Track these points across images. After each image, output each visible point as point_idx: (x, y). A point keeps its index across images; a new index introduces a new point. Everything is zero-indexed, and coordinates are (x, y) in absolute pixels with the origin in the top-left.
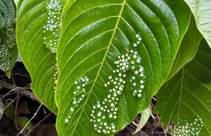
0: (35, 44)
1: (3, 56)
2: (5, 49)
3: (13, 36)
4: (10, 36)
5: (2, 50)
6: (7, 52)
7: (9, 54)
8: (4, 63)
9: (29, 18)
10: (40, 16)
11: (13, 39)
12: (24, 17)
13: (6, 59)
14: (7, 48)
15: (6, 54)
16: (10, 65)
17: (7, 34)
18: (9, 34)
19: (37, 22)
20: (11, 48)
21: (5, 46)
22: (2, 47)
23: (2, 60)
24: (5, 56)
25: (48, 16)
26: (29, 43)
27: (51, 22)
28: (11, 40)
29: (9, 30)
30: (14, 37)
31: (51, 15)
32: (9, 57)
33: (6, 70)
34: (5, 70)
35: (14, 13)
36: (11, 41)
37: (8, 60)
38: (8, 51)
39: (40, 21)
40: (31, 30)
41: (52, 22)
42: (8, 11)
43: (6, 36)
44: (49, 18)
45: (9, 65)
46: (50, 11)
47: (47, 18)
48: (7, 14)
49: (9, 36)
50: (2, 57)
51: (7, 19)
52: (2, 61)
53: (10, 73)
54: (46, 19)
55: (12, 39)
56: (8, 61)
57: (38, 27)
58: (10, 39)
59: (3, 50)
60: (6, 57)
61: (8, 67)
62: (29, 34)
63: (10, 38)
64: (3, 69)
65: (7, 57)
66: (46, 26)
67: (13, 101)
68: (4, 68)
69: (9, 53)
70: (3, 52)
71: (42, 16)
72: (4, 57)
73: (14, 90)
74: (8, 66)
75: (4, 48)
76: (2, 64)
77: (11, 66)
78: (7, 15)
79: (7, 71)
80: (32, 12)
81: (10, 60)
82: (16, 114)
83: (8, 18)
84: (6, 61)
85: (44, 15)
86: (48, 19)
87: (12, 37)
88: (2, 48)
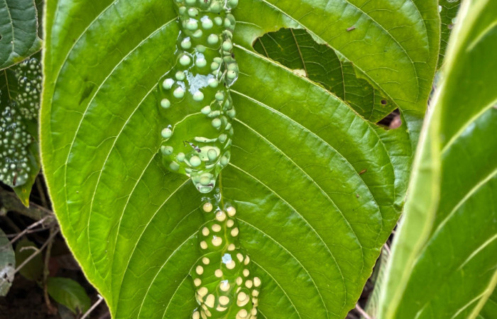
0: (125, 159)
1: (6, 141)
2: (12, 121)
3: (34, 82)
4: (27, 81)
5: (4, 125)
6: (18, 130)
7: (26, 137)
8: (10, 164)
9: (102, 48)
10: (151, 36)
11: (35, 92)
12: (81, 42)
13: (17, 149)
14: (19, 118)
15: (16, 136)
16: (28, 169)
17: (17, 75)
18: (23, 75)
19: (137, 64)
20: (30, 118)
21: (13, 111)
22: (3, 114)
23: (5, 153)
24: (13, 142)
25: (184, 36)
26: (103, 162)
27: (193, 61)
28: (31, 93)
29: (25, 64)
30: (38, 86)
31: (194, 31)
32: (25, 144)
33: (17, 185)
34: (14, 184)
35: (33, 18)
36: (29, 96)
37: (21, 154)
38: (21, 127)
39: (151, 58)
40: (109, 102)
41: (201, 61)
42: (11, 8)
43: (16, 81)
44: (186, 43)
45: (25, 169)
46: (193, 11)
47: (179, 44)
48: (9, 22)
49: (22, 81)
50: (3, 144)
51: (9, 43)
52: (4, 157)
53: (30, 191)
54: (171, 49)
55: (31, 90)
56: (21, 157)
57: (141, 86)
58: (25, 92)
59: (8, 123)
60: (16, 146)
61: (24, 174)
62: (100, 123)
63: (28, 89)
64: (8, 181)
65: (19, 145)
66: (176, 80)
67: (37, 251)
68: (9, 177)
69: (24, 134)
70: (6, 131)
71: (155, 33)
72: (9, 143)
73: (41, 222)
74: (22, 171)
75: (9, 119)
76: (3, 167)
77: (31, 170)
78: (8, 26)
79: (20, 187)
80: (116, 18)
81: (28, 153)
82: (47, 273)
83: (10, 39)
84: (17, 158)
85: (163, 27)
86: (181, 49)
87: (33, 87)
88: (4, 117)
